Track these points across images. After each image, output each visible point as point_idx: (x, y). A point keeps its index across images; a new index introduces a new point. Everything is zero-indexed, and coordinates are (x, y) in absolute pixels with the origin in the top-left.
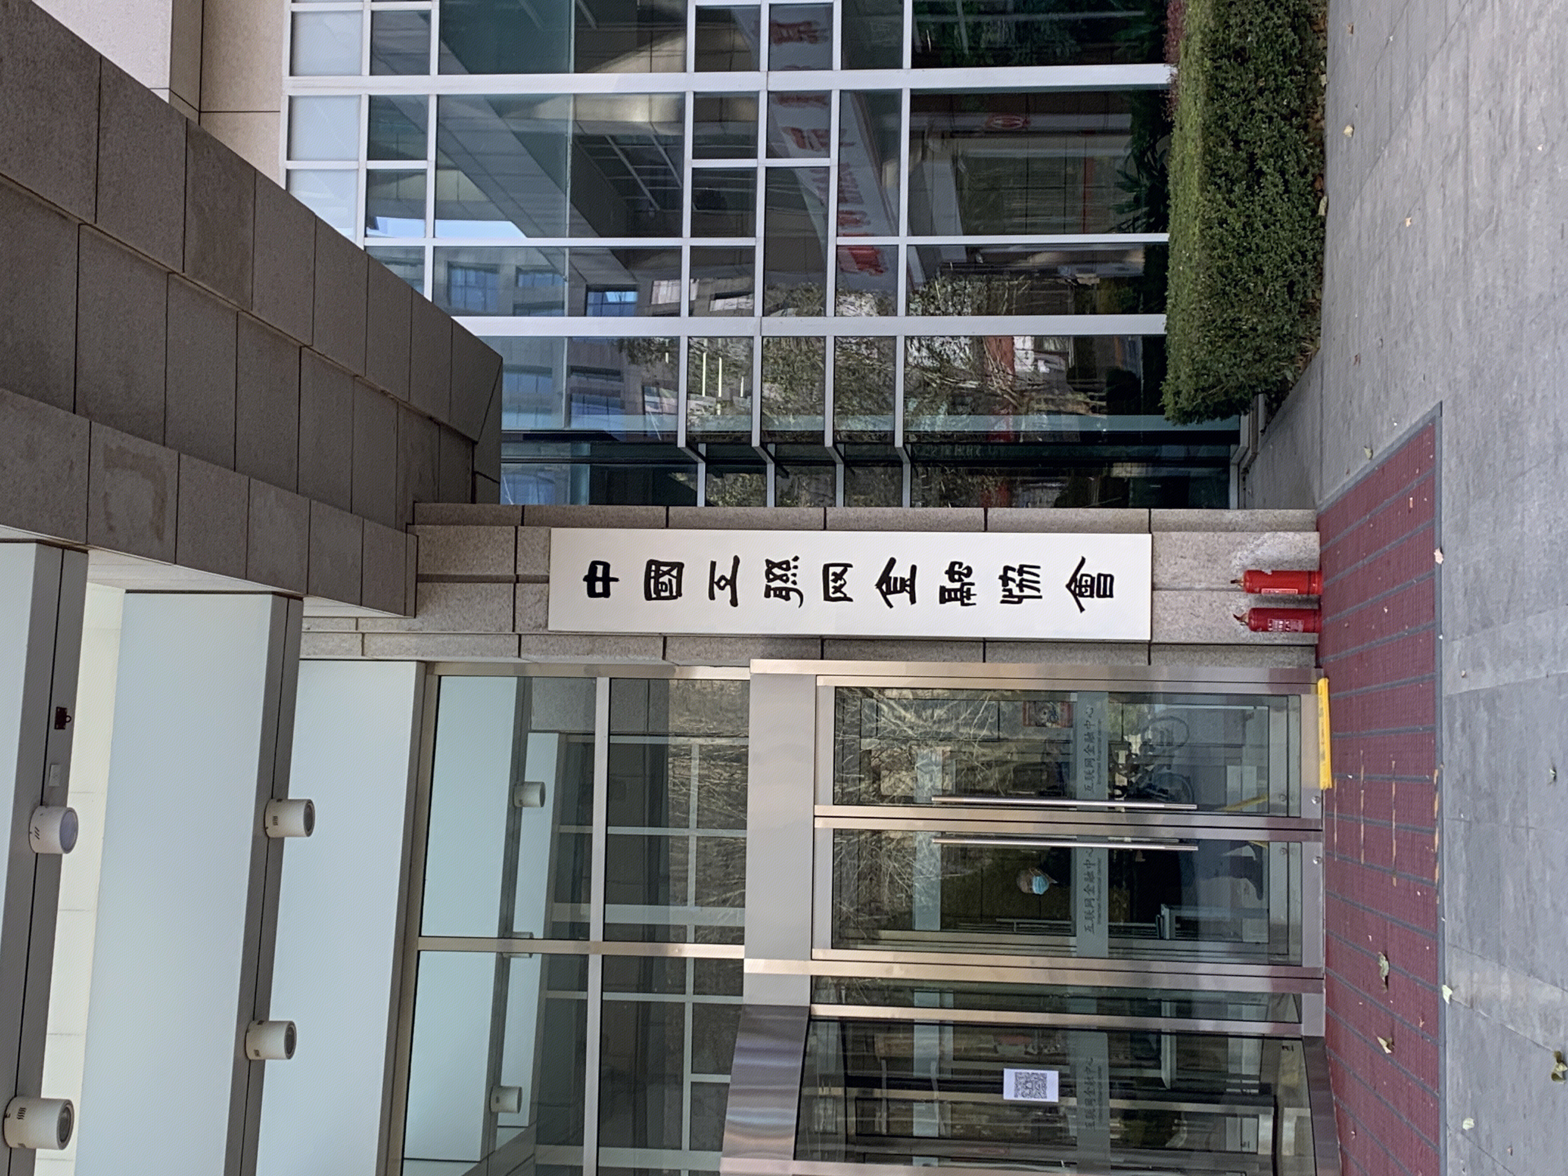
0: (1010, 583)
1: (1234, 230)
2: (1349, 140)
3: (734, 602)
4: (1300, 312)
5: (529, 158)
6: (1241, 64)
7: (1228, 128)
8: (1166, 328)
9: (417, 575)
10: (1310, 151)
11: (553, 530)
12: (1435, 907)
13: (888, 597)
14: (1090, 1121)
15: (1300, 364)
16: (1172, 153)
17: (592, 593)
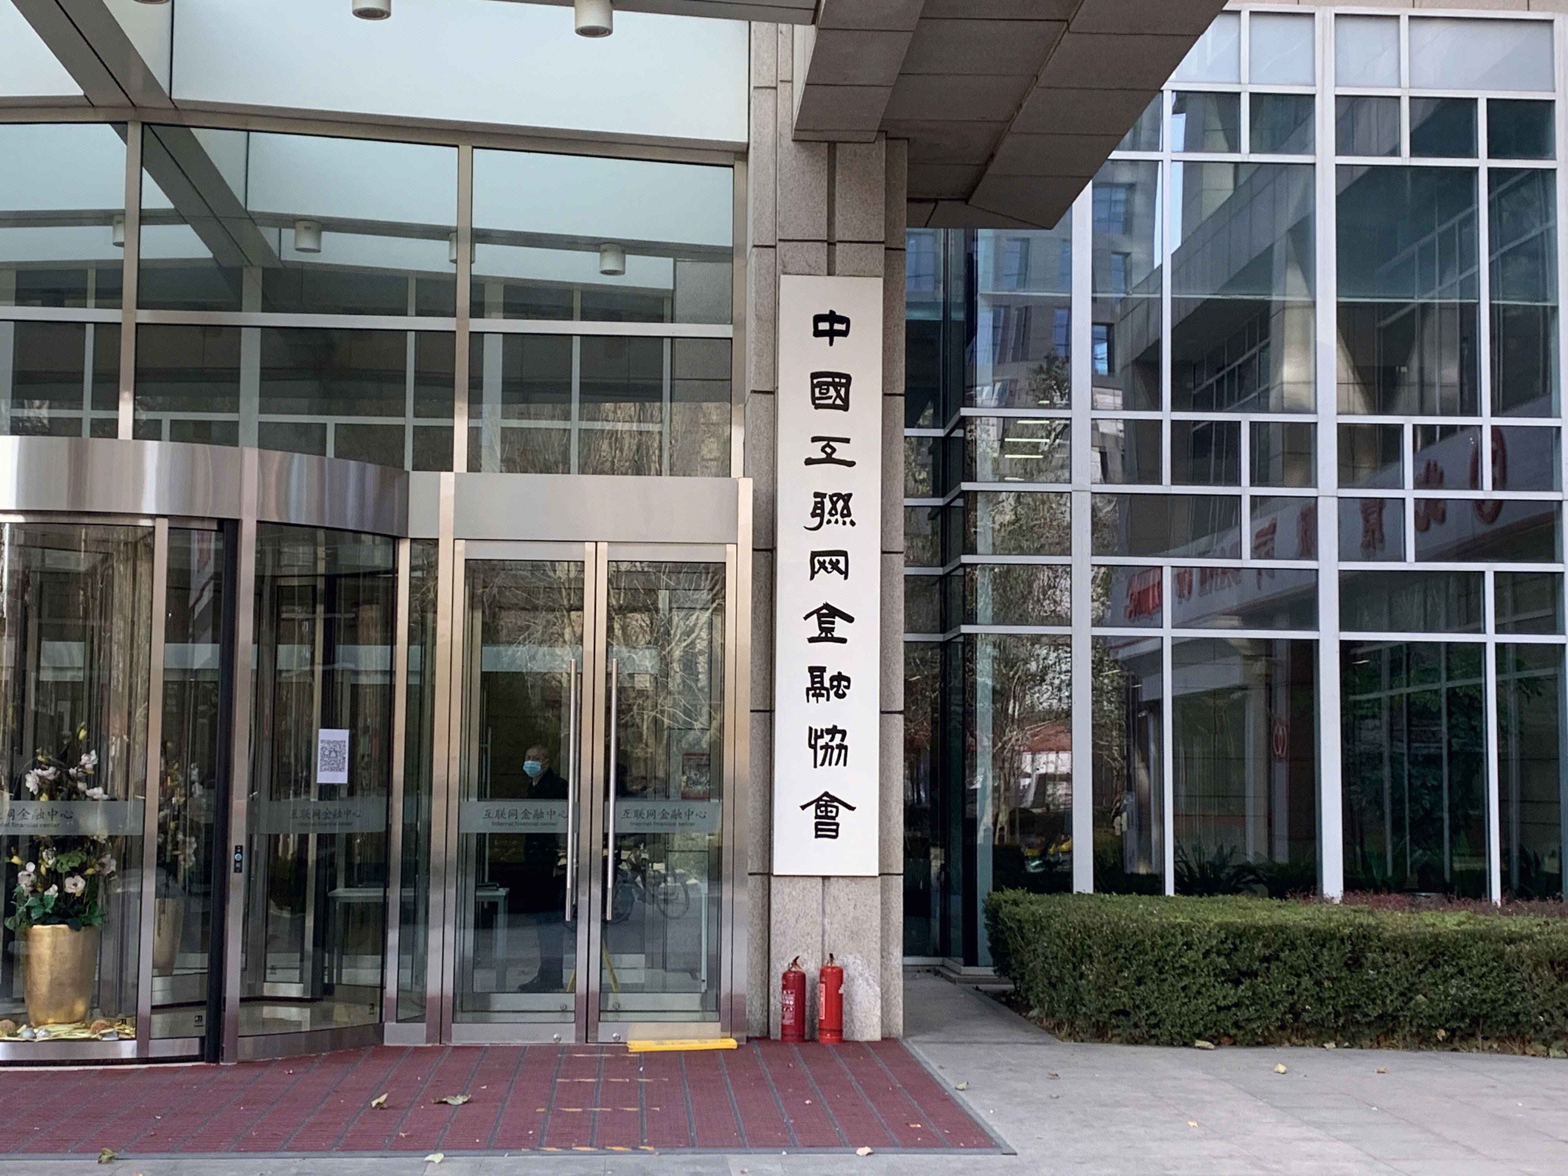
0: (830, 736)
1: (1181, 957)
2: (1272, 1069)
3: (809, 462)
4: (1098, 1021)
5: (1244, 262)
6: (1346, 964)
7: (1282, 950)
8: (1079, 893)
9: (835, 143)
10: (1259, 1032)
11: (881, 280)
12: (519, 1148)
13: (815, 616)
14: (299, 814)
15: (1045, 1023)
16: (1255, 898)
17: (818, 319)
